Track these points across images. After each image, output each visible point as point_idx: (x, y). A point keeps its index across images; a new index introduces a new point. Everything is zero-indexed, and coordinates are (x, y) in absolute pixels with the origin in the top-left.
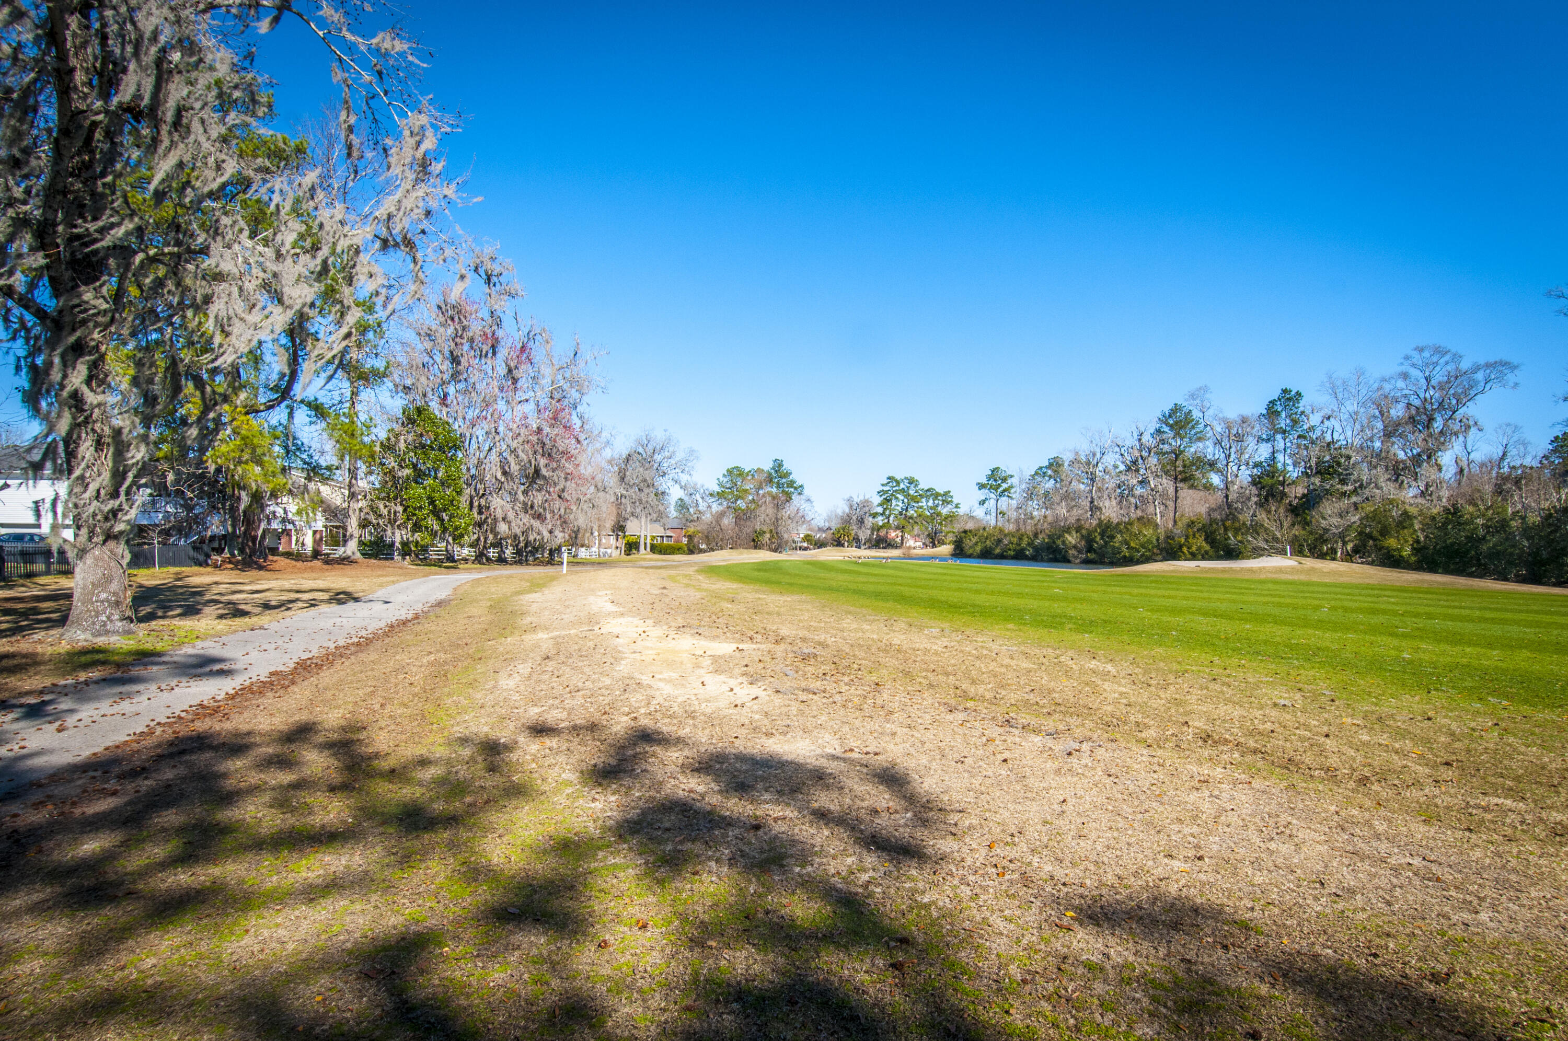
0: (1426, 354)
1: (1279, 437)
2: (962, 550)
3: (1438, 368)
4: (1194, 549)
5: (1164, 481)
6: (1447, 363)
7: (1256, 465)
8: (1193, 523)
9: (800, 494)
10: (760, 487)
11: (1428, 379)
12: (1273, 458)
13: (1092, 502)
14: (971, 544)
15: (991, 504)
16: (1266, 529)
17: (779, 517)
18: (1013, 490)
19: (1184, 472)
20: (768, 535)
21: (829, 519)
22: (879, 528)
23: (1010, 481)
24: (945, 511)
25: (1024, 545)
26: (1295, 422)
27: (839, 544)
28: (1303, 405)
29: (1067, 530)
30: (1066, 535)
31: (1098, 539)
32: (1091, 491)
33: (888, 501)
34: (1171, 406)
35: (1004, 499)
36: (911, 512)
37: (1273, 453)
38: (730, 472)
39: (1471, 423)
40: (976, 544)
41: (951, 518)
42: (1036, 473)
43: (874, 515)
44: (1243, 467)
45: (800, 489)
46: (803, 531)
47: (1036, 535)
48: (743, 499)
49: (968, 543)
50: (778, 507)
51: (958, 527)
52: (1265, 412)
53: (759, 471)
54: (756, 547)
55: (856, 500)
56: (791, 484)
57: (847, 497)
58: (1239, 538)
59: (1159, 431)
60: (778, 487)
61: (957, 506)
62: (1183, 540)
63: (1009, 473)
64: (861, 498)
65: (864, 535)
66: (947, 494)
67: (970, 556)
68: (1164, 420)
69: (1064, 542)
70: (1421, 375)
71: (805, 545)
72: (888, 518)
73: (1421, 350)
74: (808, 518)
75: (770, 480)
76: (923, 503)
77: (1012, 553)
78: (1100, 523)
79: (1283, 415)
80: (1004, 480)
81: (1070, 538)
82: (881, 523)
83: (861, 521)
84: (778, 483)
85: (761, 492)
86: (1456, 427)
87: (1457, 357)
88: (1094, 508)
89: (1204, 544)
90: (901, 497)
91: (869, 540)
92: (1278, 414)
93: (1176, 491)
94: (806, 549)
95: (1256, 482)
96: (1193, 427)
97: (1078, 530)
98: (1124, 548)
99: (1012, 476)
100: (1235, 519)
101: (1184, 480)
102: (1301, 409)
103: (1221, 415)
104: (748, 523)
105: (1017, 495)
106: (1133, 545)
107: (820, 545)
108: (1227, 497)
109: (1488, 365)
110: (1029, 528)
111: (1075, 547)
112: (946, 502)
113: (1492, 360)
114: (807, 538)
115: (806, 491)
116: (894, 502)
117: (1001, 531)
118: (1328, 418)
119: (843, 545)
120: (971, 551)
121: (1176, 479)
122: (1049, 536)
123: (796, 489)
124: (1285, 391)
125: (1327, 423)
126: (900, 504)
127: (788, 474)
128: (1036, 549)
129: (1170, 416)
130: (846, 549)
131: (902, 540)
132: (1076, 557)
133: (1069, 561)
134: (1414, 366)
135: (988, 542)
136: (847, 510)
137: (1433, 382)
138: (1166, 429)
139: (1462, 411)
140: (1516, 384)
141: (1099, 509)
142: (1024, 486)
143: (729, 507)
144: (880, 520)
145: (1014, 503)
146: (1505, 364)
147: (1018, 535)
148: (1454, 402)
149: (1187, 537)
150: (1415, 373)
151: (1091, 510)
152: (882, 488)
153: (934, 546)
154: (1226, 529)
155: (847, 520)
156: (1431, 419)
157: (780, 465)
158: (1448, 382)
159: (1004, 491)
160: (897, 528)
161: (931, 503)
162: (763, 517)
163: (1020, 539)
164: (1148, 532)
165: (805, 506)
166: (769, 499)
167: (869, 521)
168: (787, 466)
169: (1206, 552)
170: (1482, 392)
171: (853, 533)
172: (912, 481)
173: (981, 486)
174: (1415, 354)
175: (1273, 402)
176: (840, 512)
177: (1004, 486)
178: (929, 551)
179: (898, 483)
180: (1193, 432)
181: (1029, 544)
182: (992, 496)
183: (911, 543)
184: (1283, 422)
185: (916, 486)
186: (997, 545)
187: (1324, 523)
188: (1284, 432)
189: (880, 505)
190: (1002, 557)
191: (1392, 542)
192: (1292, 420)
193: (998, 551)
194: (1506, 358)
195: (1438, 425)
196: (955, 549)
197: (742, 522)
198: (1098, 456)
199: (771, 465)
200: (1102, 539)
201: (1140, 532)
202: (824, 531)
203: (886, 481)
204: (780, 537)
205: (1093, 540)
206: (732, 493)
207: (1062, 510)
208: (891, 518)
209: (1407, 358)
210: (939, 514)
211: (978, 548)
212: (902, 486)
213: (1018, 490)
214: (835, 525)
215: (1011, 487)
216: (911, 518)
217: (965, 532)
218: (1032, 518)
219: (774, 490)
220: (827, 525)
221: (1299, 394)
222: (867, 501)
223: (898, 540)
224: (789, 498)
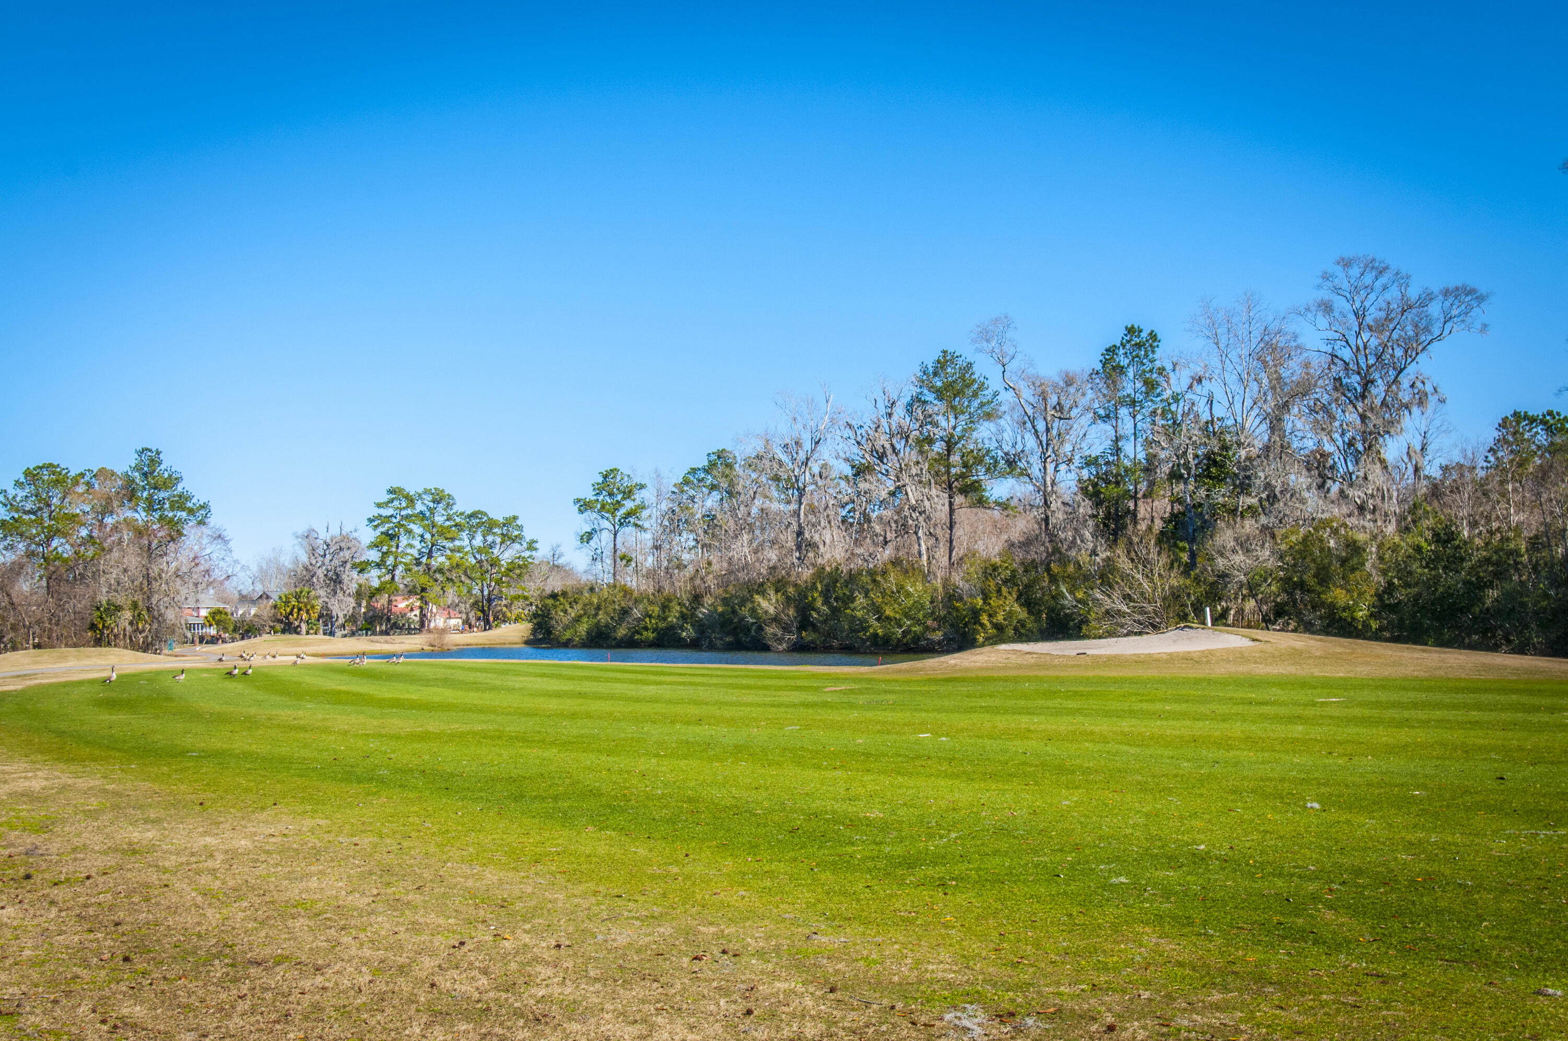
0: (1355, 271)
1: (1124, 412)
2: (549, 632)
3: (1372, 297)
4: (1000, 618)
5: (934, 492)
6: (1385, 288)
7: (1090, 462)
8: (995, 568)
9: (201, 523)
10: (107, 510)
11: (1359, 315)
12: (1117, 450)
13: (800, 533)
14: (566, 620)
15: (604, 539)
16: (1125, 577)
17: (153, 573)
18: (645, 514)
19: (962, 476)
20: (128, 615)
21: (263, 576)
22: (374, 593)
23: (639, 496)
24: (507, 555)
25: (672, 619)
26: (1151, 386)
27: (289, 628)
28: (1162, 356)
29: (761, 589)
30: (758, 598)
31: (819, 603)
32: (797, 513)
33: (391, 537)
34: (937, 354)
35: (629, 530)
36: (439, 560)
37: (1117, 439)
38: (32, 476)
39: (1429, 388)
40: (577, 620)
41: (519, 569)
42: (686, 482)
43: (362, 568)
44: (1063, 467)
45: (200, 514)
46: (207, 603)
47: (697, 598)
48: (65, 535)
49: (562, 618)
50: (149, 552)
51: (533, 587)
52: (1099, 367)
53: (104, 474)
54: (98, 642)
55: (323, 535)
56: (181, 502)
57: (302, 529)
58: (1080, 595)
59: (917, 400)
60: (150, 508)
61: (531, 546)
62: (980, 602)
63: (637, 480)
64: (335, 531)
65: (342, 607)
66: (511, 521)
67: (567, 644)
68: (925, 379)
69: (753, 611)
70: (1347, 306)
71: (213, 631)
72: (392, 571)
73: (1346, 263)
74: (217, 574)
75: (130, 493)
76: (464, 541)
77: (651, 635)
78: (820, 572)
79: (1131, 372)
80: (628, 494)
81: (764, 604)
82: (376, 583)
83: (335, 581)
84: (150, 500)
85: (109, 520)
86: (1405, 396)
87: (1402, 279)
88: (804, 545)
89: (1017, 608)
90: (417, 529)
91: (352, 619)
92: (1121, 370)
93: (952, 511)
94: (213, 640)
95: (1091, 491)
96: (975, 395)
97: (780, 585)
98: (872, 620)
99: (642, 487)
100: (1064, 561)
101: (964, 491)
102: (1158, 364)
103: (1031, 371)
104: (79, 589)
105: (651, 519)
106: (889, 612)
107: (247, 630)
108: (1046, 520)
109: (1446, 293)
110: (681, 585)
111: (776, 620)
112: (508, 539)
113: (1452, 285)
114: (217, 617)
115: (214, 520)
116: (404, 541)
117: (626, 592)
118: (1200, 381)
119: (296, 631)
120: (568, 635)
121: (950, 487)
122: (725, 601)
123: (191, 512)
124: (1131, 330)
125: (1197, 388)
126: (416, 543)
127: (172, 481)
128: (701, 627)
129: (935, 374)
130: (303, 637)
131: (423, 616)
132: (780, 640)
133: (766, 648)
134: (1337, 290)
135: (601, 616)
136: (304, 558)
137: (1369, 320)
138: (929, 397)
139: (1411, 369)
140: (1485, 326)
141: (813, 545)
142: (664, 506)
143: (31, 554)
144: (374, 578)
145: (647, 538)
146: (1471, 292)
147: (660, 599)
148: (1399, 353)
149: (986, 598)
150: (1340, 304)
151: (799, 548)
152: (376, 511)
153: (488, 626)
154: (1053, 579)
155: (306, 577)
156: (1367, 383)
157: (155, 461)
158: (1388, 319)
159: (629, 514)
160: (411, 592)
161: (478, 541)
162: (115, 573)
163: (665, 607)
164: (915, 588)
165: (213, 550)
166: (127, 536)
167: (352, 580)
168: (169, 463)
169: (1022, 623)
170: (1439, 337)
171: (319, 604)
172: (439, 498)
173: (584, 506)
174: (1338, 270)
175: (1112, 350)
176: (287, 561)
177: (629, 505)
178: (477, 637)
179: (411, 501)
180: (976, 404)
181: (683, 616)
182: (606, 524)
183: (439, 622)
184: (1130, 386)
185: (449, 506)
186: (621, 620)
187: (1221, 563)
188: (1133, 403)
189: (375, 545)
190: (631, 643)
191: (1338, 595)
192: (1146, 383)
193: (622, 632)
194: (1471, 283)
195: (1378, 391)
196: (534, 631)
197: (64, 588)
198: (807, 446)
199: (133, 460)
200: (826, 602)
201: (901, 588)
202: (253, 602)
203: (385, 497)
204: (156, 617)
205: (811, 607)
206: (40, 521)
207: (741, 549)
208: (399, 572)
209: (1326, 277)
210: (494, 563)
211: (583, 628)
212: (419, 507)
213: (655, 513)
214: (277, 589)
215: (643, 507)
216: (440, 570)
217: (554, 596)
218: (681, 566)
219: (141, 516)
220: (259, 589)
221: (1153, 336)
222: (345, 538)
223: (414, 616)
224: (175, 533)
